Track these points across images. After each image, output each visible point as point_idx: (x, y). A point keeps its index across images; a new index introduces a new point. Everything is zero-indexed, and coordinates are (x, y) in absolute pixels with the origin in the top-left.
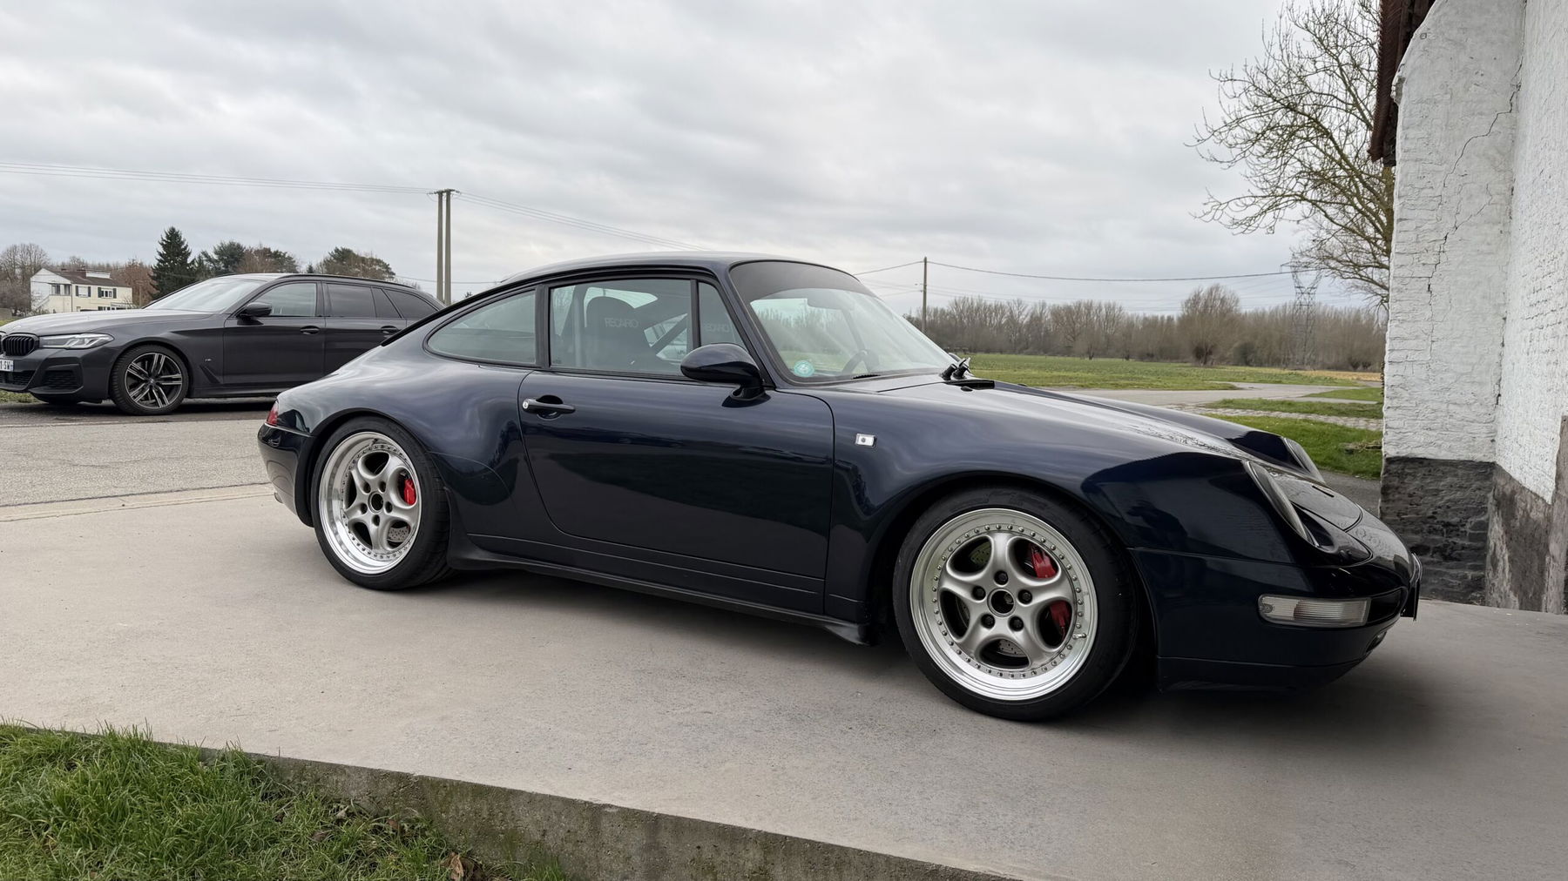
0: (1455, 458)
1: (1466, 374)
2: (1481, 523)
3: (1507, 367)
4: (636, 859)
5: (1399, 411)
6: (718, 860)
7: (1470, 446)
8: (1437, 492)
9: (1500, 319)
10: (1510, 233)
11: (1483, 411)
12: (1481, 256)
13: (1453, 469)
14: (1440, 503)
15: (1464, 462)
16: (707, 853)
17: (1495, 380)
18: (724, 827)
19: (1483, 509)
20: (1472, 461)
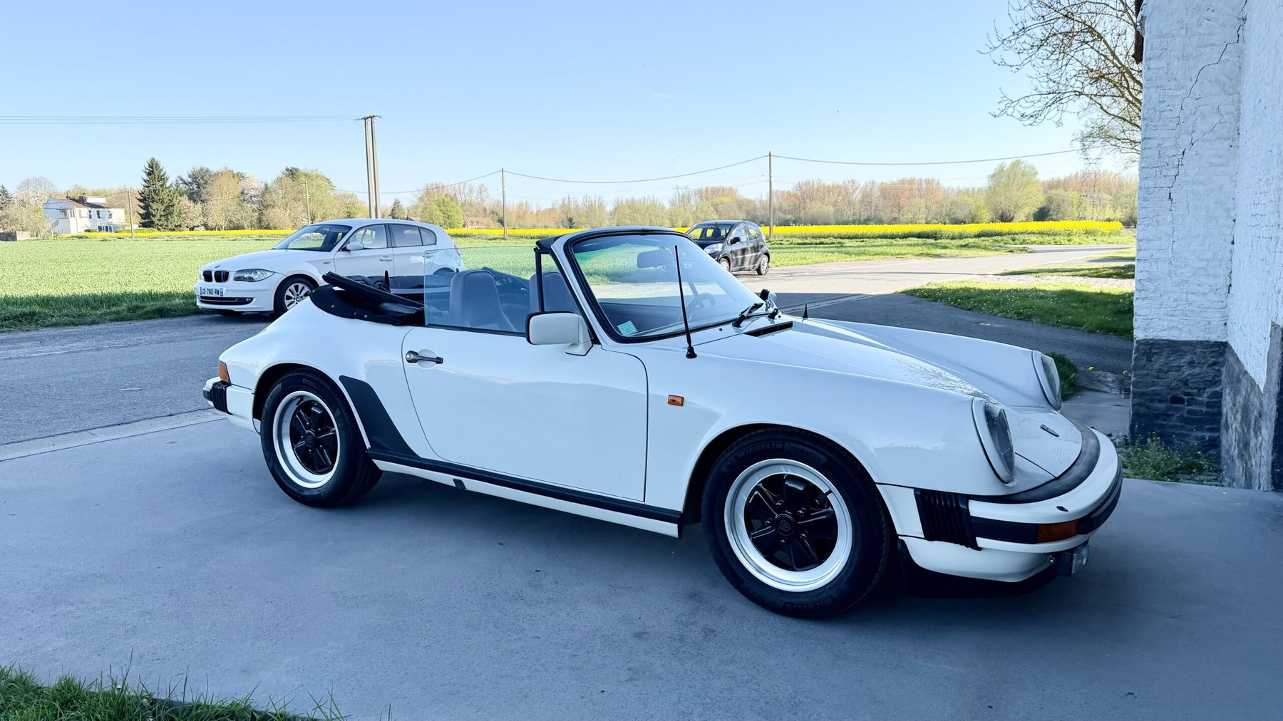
0: (1194, 339)
1: (1202, 268)
2: (1217, 392)
3: (1235, 263)
5: (1145, 302)
7: (1206, 329)
8: (1179, 368)
9: (1230, 221)
10: (1238, 147)
11: (1217, 299)
12: (1213, 168)
13: (1192, 348)
14: (1181, 377)
15: (1201, 342)
17: (1227, 273)
19: (1218, 381)
20: (1208, 341)
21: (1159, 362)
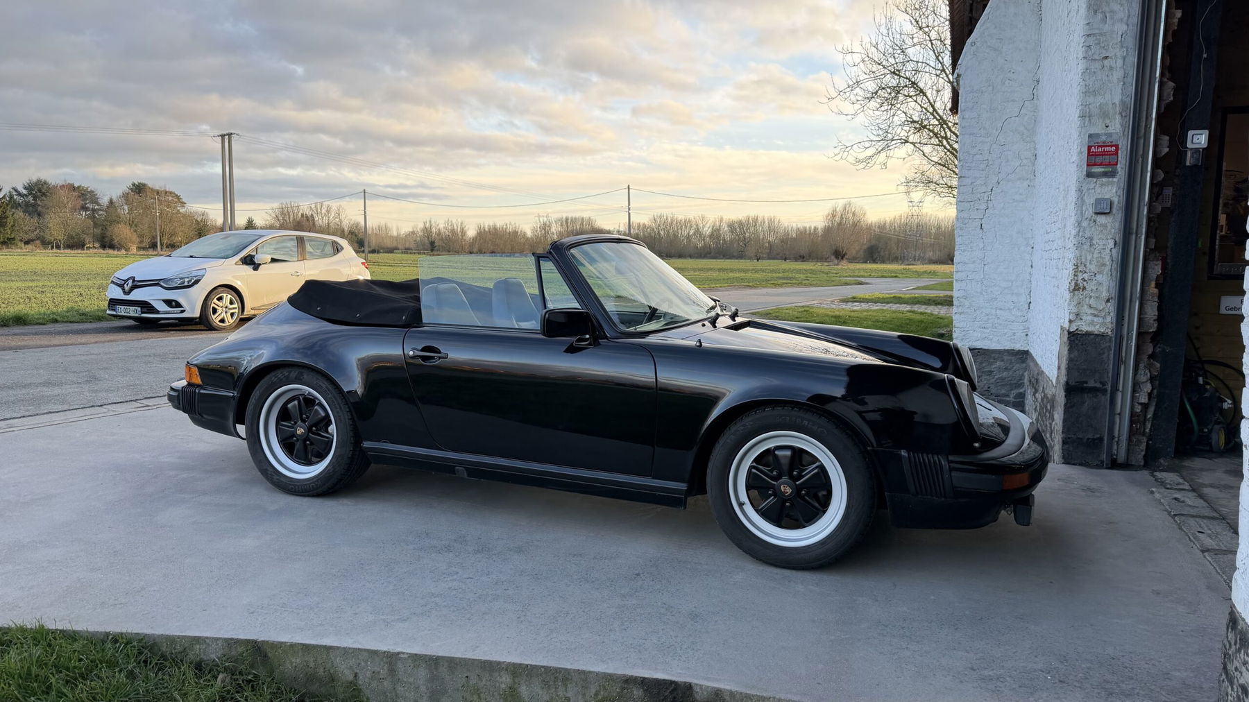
0: (1002, 348)
1: (1007, 288)
2: (1021, 393)
3: (1034, 283)
4: (423, 688)
5: (962, 316)
6: (481, 684)
7: (1011, 339)
8: (990, 372)
9: (1029, 248)
10: (1034, 187)
11: (1020, 314)
12: (1015, 203)
13: (1000, 356)
14: (991, 381)
15: (1008, 351)
16: (474, 680)
17: (1027, 292)
18: (486, 661)
19: (1021, 384)
20: (1013, 350)
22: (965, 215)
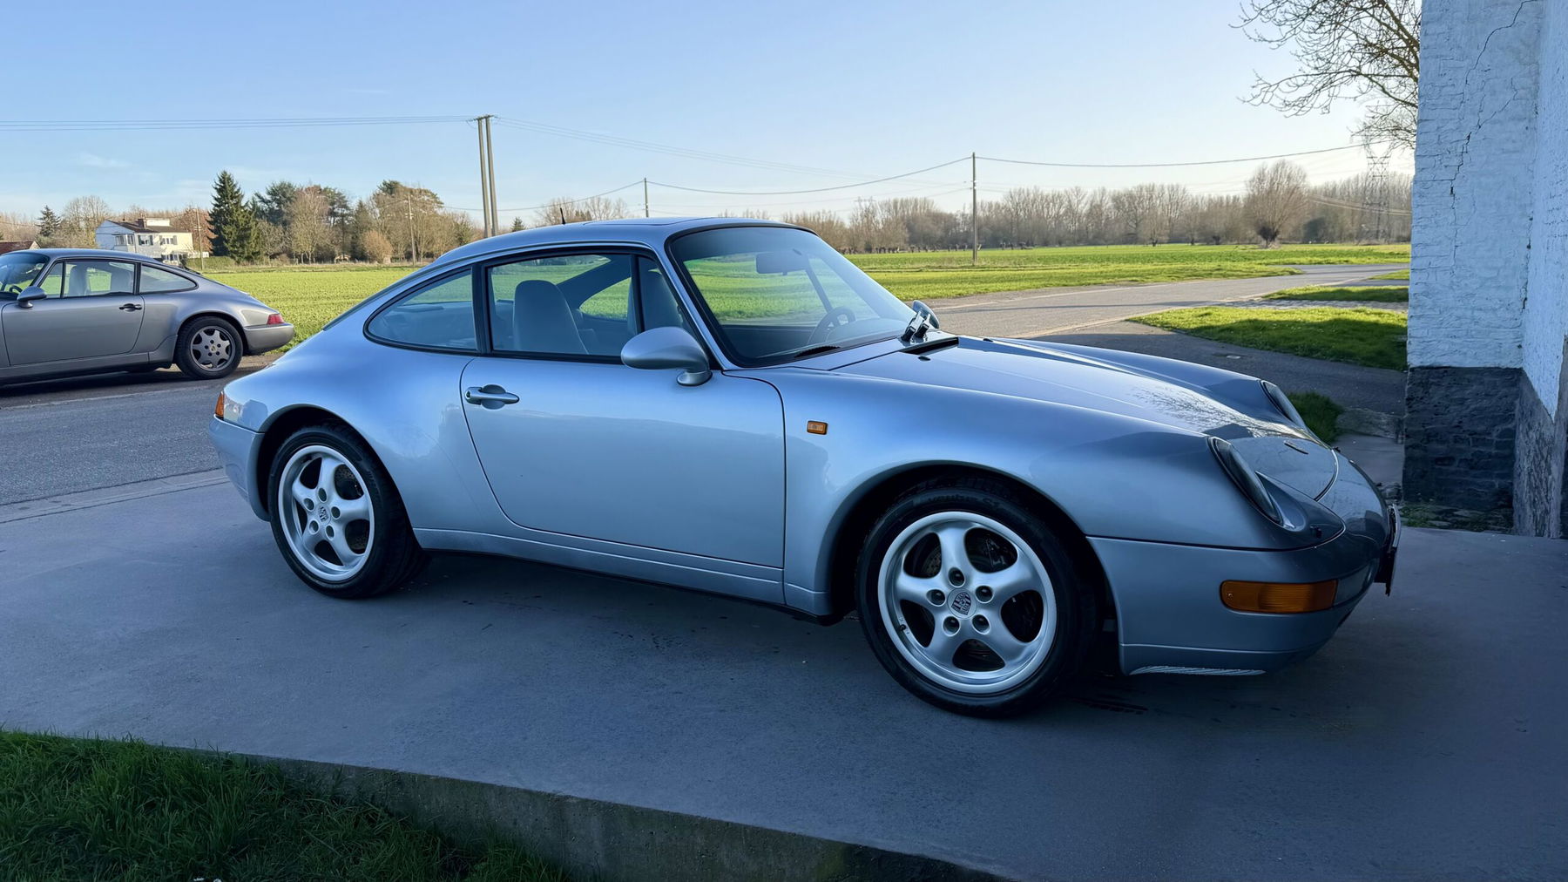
0: (1482, 365)
1: (1491, 278)
2: (1509, 430)
3: (1532, 271)
5: (1422, 320)
7: (1496, 352)
8: (1462, 401)
9: (1526, 221)
10: (1535, 129)
11: (1509, 316)
12: (1505, 155)
13: (1479, 376)
14: (1464, 412)
15: (1490, 369)
16: (660, 838)
17: (1521, 283)
19: (1510, 416)
20: (1498, 368)
21: (1437, 395)
22: (1427, 175)
